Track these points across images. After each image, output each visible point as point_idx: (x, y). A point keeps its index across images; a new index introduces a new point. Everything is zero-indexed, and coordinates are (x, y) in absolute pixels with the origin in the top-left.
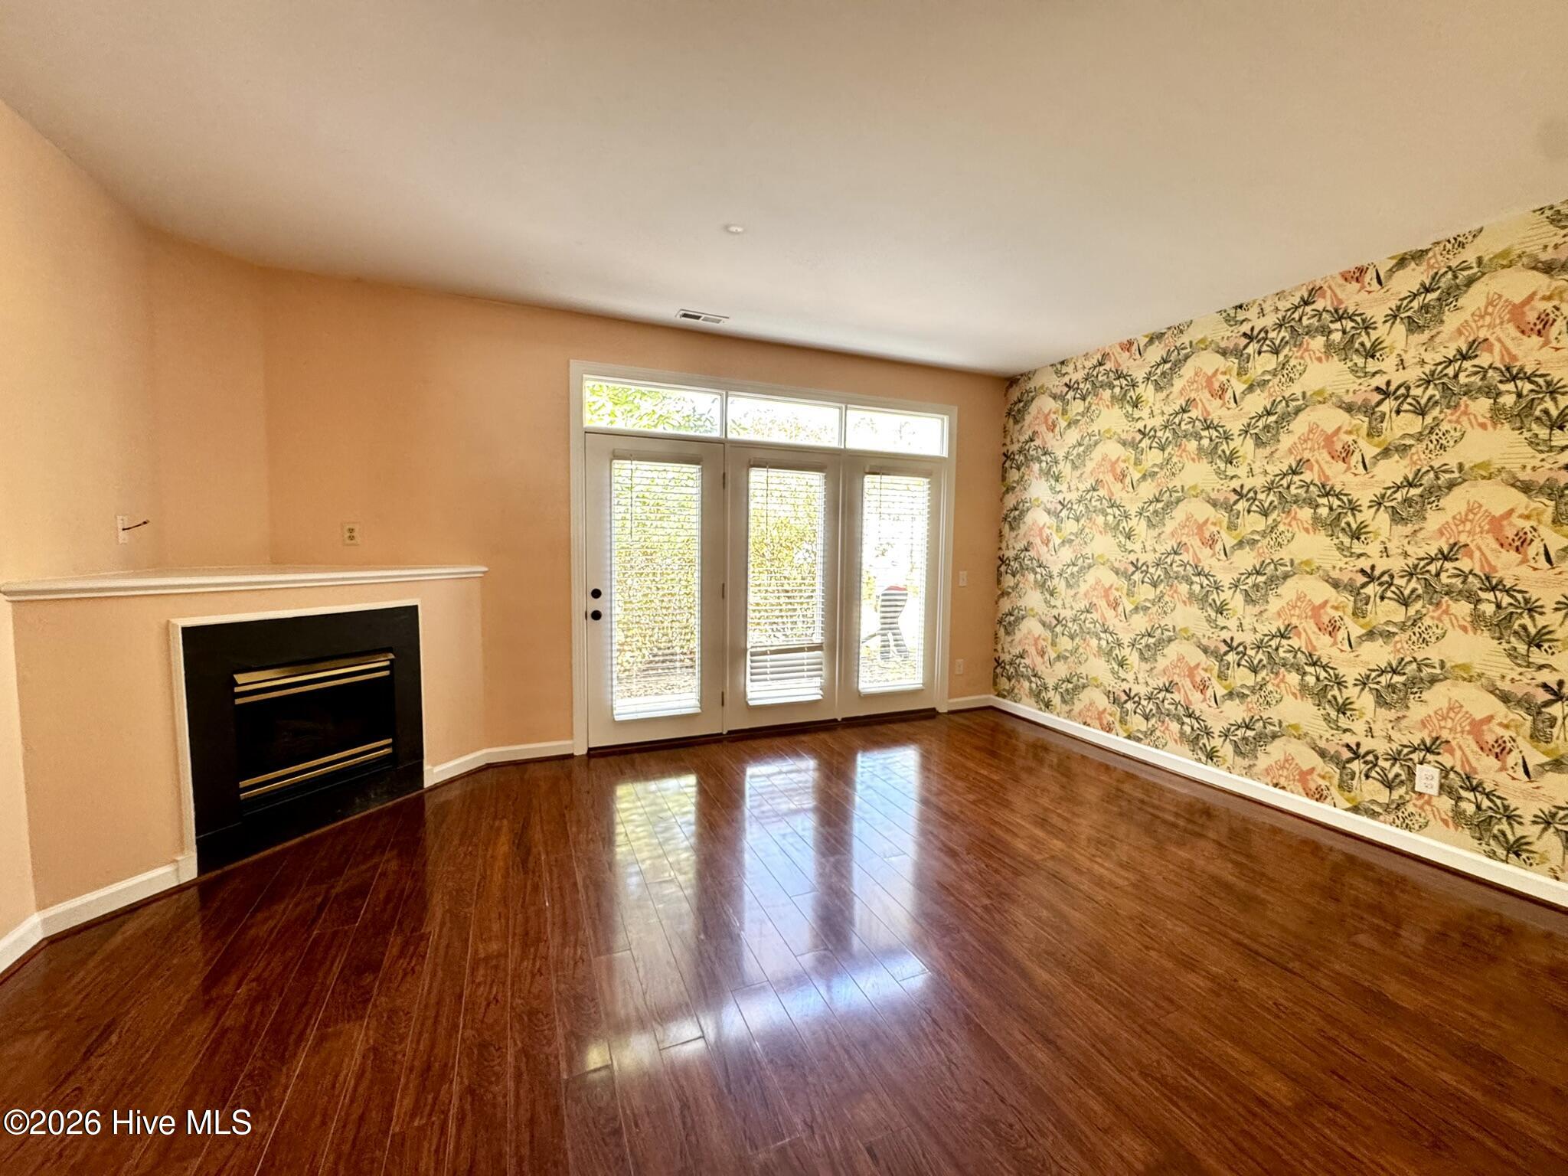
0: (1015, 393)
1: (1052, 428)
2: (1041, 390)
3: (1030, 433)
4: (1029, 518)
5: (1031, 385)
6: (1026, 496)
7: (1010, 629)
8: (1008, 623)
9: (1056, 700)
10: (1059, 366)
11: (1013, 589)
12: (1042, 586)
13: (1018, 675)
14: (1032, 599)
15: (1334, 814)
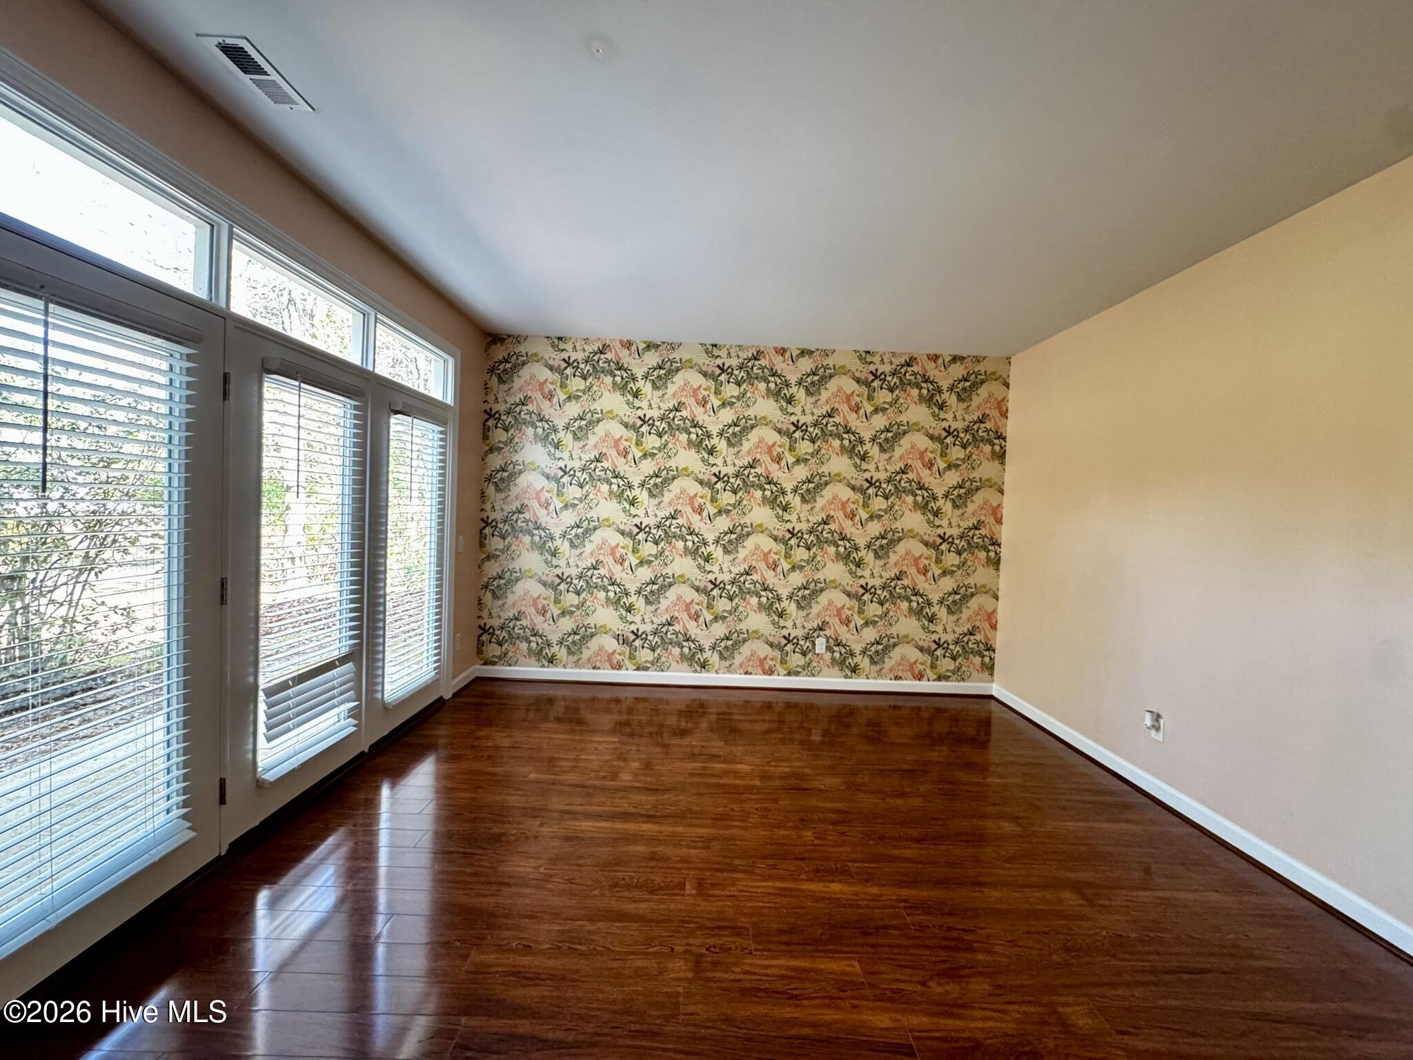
0: (500, 352)
1: (550, 396)
2: (536, 358)
3: (521, 396)
4: (524, 480)
5: (522, 349)
6: (517, 458)
7: (499, 593)
8: (496, 587)
9: (562, 653)
10: (556, 341)
11: (503, 551)
12: (541, 547)
13: (513, 638)
14: (528, 560)
15: (779, 681)
